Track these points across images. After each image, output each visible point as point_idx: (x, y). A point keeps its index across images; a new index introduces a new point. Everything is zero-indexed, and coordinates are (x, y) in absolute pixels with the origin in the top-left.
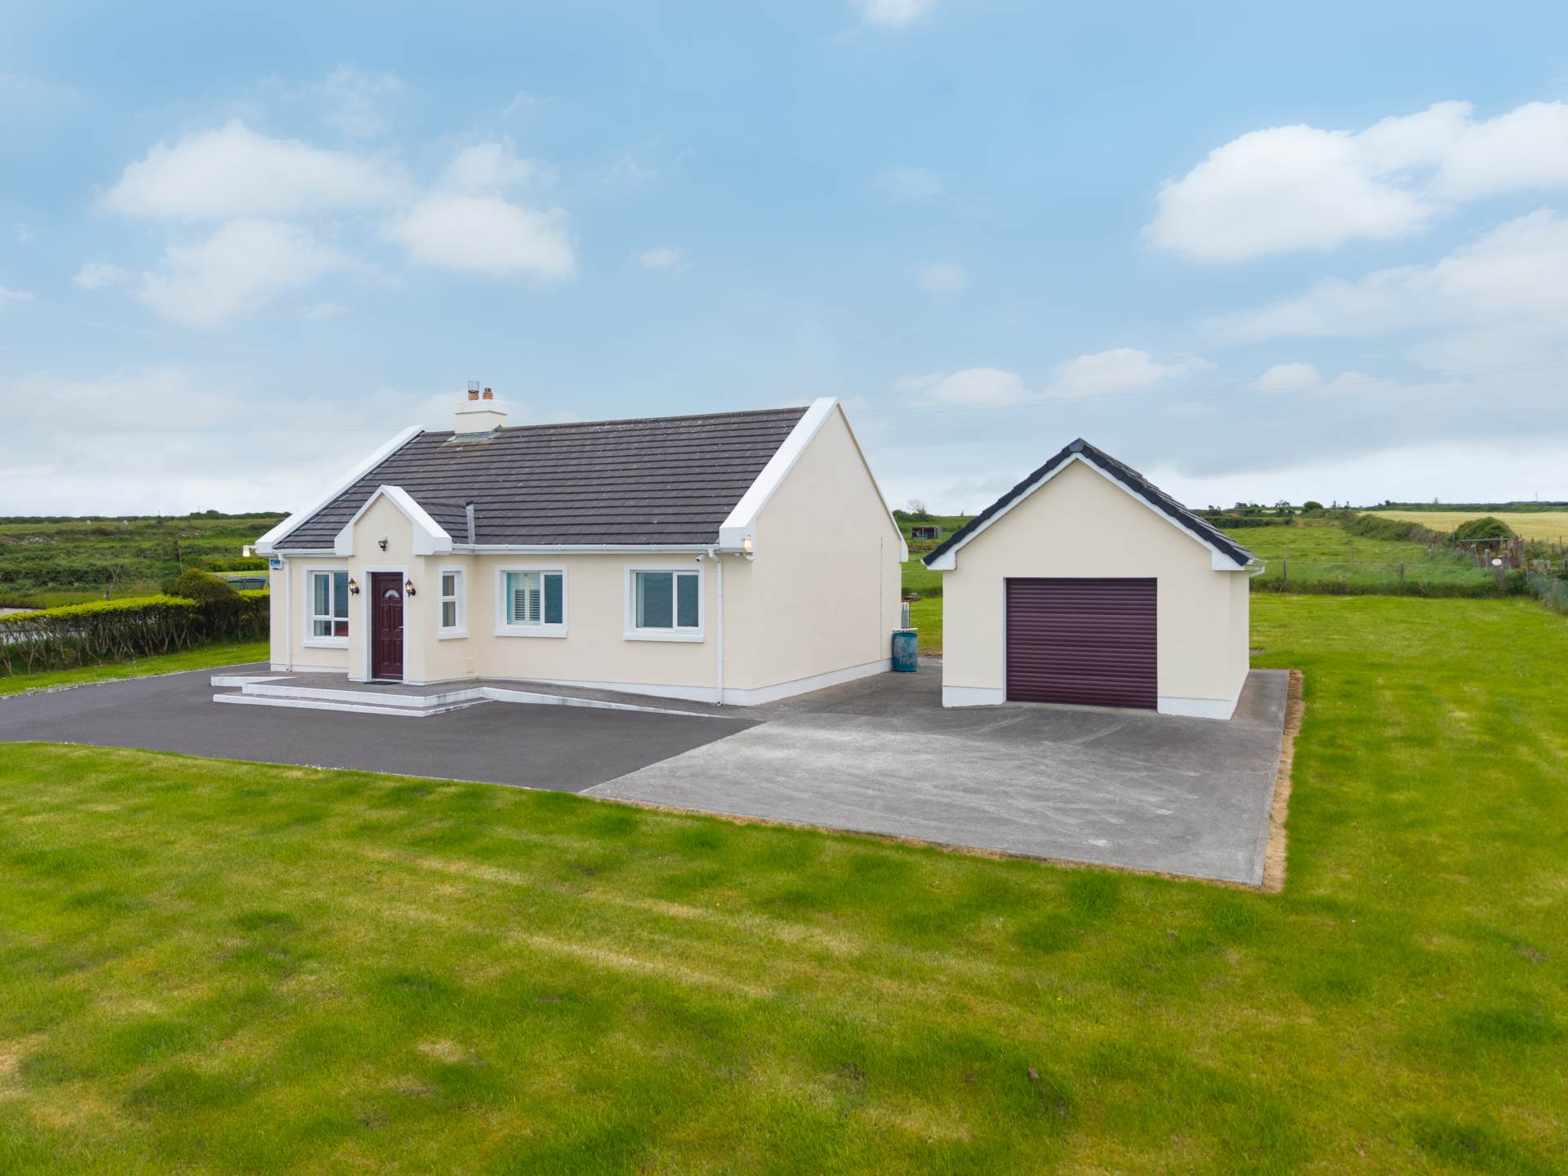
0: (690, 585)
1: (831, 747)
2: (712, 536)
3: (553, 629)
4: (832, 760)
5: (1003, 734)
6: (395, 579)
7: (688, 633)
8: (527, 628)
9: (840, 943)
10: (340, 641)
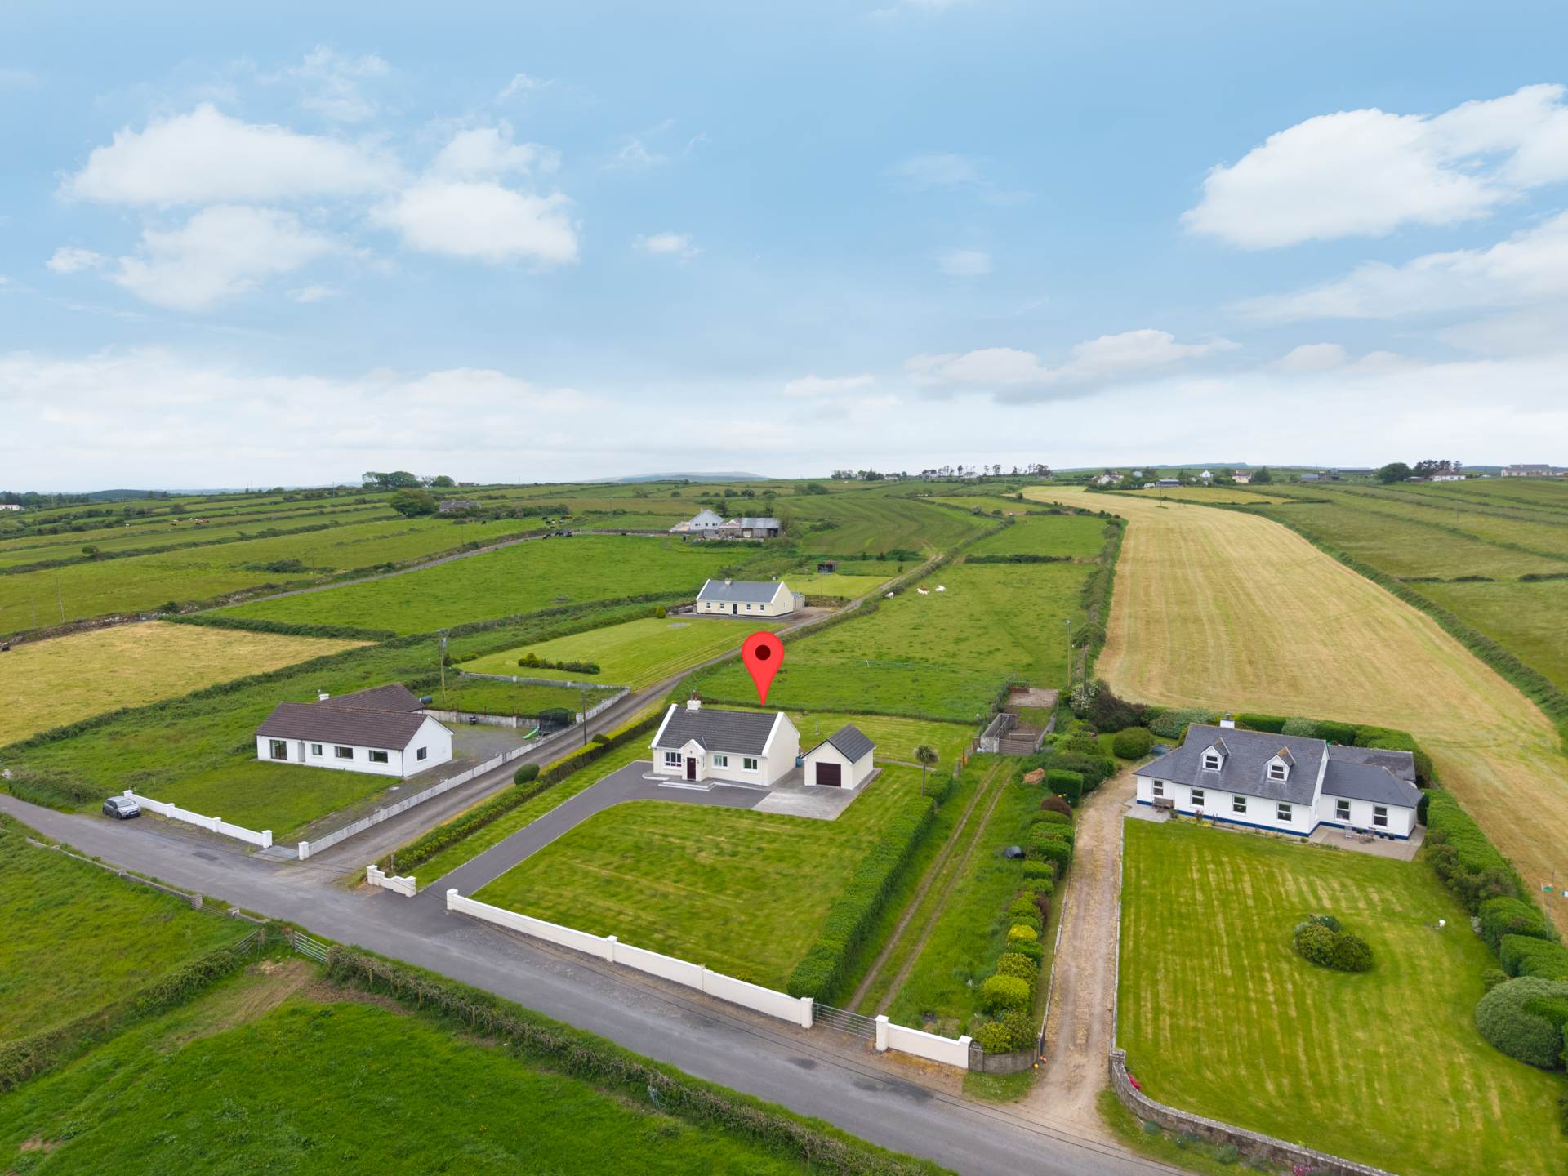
0: (755, 762)
1: (785, 798)
2: (761, 754)
3: (725, 768)
4: (786, 802)
5: (816, 794)
6: (694, 759)
7: (755, 771)
8: (718, 767)
9: (788, 827)
10: (679, 768)
